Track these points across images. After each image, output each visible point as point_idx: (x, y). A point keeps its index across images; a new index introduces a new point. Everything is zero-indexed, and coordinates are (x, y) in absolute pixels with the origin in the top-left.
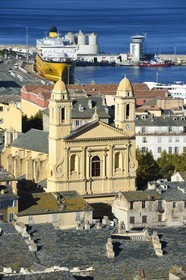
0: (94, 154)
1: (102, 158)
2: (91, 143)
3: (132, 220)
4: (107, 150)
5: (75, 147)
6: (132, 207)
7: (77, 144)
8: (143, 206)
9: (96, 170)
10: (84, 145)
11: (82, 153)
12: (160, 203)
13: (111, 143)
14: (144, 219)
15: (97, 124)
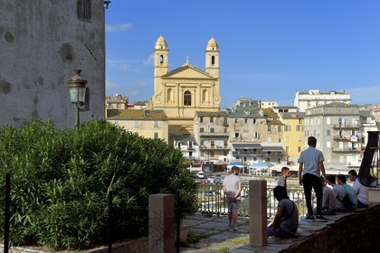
0: (186, 90)
1: (192, 93)
2: (183, 81)
3: (202, 130)
4: (196, 87)
5: (170, 83)
6: (201, 121)
7: (172, 81)
8: (211, 121)
9: (187, 101)
10: (178, 82)
11: (176, 88)
12: (225, 120)
13: (200, 82)
14: (212, 130)
15: (187, 67)
